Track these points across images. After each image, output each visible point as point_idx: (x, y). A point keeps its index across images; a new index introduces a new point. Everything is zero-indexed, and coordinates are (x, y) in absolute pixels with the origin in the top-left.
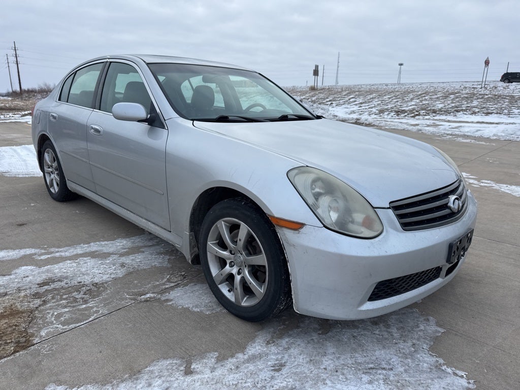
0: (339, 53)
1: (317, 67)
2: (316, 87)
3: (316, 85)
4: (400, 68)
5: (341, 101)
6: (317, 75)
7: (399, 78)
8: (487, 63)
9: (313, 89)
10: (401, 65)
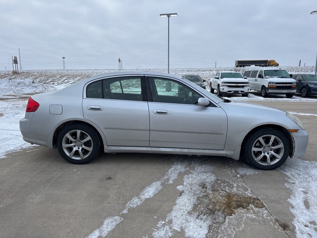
0: (19, 48)
1: (15, 58)
2: (17, 71)
3: (17, 70)
4: (64, 60)
5: (60, 82)
6: (17, 63)
7: (64, 66)
8: (119, 60)
9: (15, 73)
10: (64, 58)
